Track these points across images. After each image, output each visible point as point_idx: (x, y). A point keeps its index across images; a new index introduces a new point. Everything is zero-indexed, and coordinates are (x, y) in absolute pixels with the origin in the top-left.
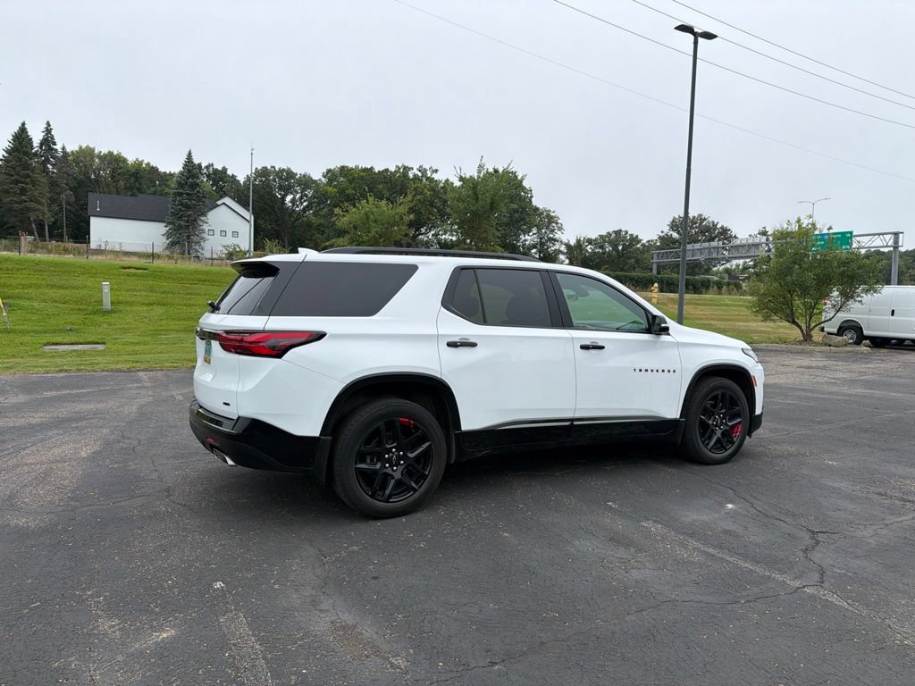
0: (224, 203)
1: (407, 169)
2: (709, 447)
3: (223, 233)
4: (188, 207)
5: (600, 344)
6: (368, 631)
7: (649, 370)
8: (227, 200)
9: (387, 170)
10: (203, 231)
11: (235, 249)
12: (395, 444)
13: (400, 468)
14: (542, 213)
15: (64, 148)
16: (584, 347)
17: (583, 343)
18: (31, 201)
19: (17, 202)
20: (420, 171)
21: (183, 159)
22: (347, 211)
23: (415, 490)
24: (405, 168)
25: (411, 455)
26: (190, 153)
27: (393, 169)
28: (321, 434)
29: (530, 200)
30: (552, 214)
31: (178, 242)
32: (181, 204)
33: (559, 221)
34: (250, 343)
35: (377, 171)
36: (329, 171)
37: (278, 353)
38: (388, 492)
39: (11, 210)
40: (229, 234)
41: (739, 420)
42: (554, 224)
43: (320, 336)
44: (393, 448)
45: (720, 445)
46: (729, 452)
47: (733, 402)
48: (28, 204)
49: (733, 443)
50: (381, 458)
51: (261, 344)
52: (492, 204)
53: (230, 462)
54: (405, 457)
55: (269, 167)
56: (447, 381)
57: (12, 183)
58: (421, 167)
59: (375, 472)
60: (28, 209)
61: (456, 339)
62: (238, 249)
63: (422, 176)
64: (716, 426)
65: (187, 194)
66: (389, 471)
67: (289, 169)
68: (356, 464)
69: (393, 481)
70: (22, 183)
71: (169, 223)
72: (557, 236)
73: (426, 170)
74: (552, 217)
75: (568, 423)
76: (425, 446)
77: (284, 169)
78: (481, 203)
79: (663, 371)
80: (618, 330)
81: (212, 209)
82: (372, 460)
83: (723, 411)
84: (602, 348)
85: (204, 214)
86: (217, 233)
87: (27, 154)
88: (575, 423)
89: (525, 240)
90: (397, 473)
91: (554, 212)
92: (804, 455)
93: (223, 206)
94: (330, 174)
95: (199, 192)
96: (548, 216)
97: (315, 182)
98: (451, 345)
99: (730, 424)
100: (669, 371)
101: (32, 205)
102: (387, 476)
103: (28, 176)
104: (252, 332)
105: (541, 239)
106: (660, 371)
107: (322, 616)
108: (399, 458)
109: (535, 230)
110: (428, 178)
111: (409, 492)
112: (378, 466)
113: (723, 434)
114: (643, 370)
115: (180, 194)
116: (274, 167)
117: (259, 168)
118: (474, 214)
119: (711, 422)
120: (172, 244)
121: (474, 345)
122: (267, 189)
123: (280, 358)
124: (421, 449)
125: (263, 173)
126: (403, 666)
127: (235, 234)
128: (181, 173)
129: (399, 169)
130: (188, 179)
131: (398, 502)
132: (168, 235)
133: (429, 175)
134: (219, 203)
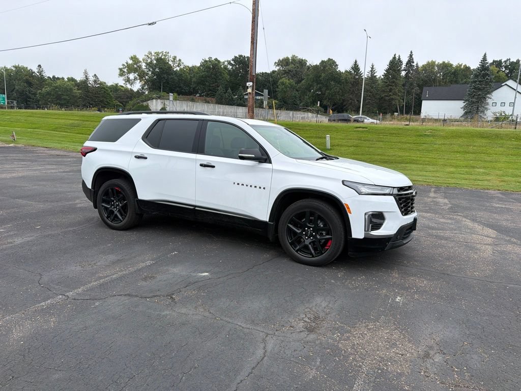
0: (506, 84)
2: (296, 249)
3: (503, 104)
4: (480, 89)
5: (213, 164)
7: (245, 185)
8: (510, 83)
10: (488, 104)
11: (501, 114)
13: (117, 209)
15: (417, 64)
16: (201, 165)
17: (202, 163)
18: (394, 94)
19: (387, 96)
21: (481, 58)
23: (122, 221)
25: (121, 205)
26: (485, 55)
28: (91, 188)
31: (470, 112)
32: (475, 88)
39: (385, 100)
40: (507, 104)
41: (329, 236)
43: (95, 149)
44: (114, 200)
48: (392, 97)
50: (110, 203)
54: (118, 205)
56: (131, 174)
57: (387, 86)
59: (108, 209)
60: (392, 99)
61: (139, 155)
62: (503, 114)
64: (306, 235)
65: (480, 81)
66: (113, 209)
68: (102, 203)
69: (114, 214)
70: (391, 86)
71: (466, 101)
75: (192, 208)
76: (125, 202)
79: (255, 187)
81: (496, 90)
83: (313, 226)
84: (214, 167)
85: (489, 93)
86: (498, 104)
87: (394, 70)
88: (196, 208)
93: (506, 86)
95: (487, 79)
98: (136, 157)
100: (260, 188)
101: (394, 97)
103: (394, 82)
106: (253, 186)
112: (110, 206)
113: (313, 243)
114: (240, 184)
115: (475, 82)
119: (299, 231)
120: (466, 113)
121: (146, 158)
124: (123, 203)
128: (478, 69)
130: (481, 71)
132: (465, 108)
134: (503, 84)
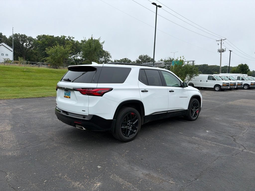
1: (64, 37)
2: (193, 116)
3: (2, 55)
6: (155, 175)
8: (3, 44)
9: (58, 37)
12: (130, 121)
13: (131, 127)
14: (105, 53)
20: (69, 38)
22: (50, 49)
23: (135, 133)
24: (64, 36)
25: (134, 123)
27: (60, 36)
28: (113, 119)
29: (102, 48)
30: (108, 53)
33: (110, 55)
34: (93, 92)
35: (55, 37)
36: (39, 36)
37: (101, 95)
38: (128, 134)
41: (198, 109)
42: (109, 56)
43: (111, 89)
44: (129, 121)
45: (195, 116)
46: (196, 117)
47: (197, 105)
49: (197, 115)
50: (126, 125)
51: (97, 92)
52: (95, 49)
53: (84, 129)
54: (132, 124)
55: (18, 34)
56: (142, 102)
58: (69, 36)
59: (125, 129)
61: (143, 90)
63: (69, 39)
64: (194, 111)
67: (25, 35)
68: (121, 127)
69: (129, 131)
72: (110, 59)
73: (71, 37)
74: (108, 54)
75: (166, 112)
76: (137, 120)
77: (23, 35)
78: (92, 48)
79: (185, 97)
80: (173, 86)
82: (124, 126)
83: (195, 107)
84: (173, 91)
88: (168, 112)
89: (101, 60)
90: (130, 128)
91: (109, 52)
92: (209, 117)
93: (2, 46)
94: (39, 37)
96: (107, 53)
97: (34, 39)
98: (142, 91)
99: (196, 110)
102: (128, 130)
104: (93, 89)
105: (105, 60)
107: (138, 172)
108: (131, 124)
109: (104, 57)
110: (71, 40)
111: (133, 134)
112: (126, 127)
113: (195, 113)
114: (181, 97)
116: (19, 34)
117: (14, 34)
118: (90, 51)
119: (193, 110)
121: (147, 91)
122: (17, 41)
123: (102, 96)
124: (136, 122)
125: (16, 35)
126: (174, 183)
127: (7, 55)
129: (62, 36)
131: (131, 137)
133: (72, 39)
